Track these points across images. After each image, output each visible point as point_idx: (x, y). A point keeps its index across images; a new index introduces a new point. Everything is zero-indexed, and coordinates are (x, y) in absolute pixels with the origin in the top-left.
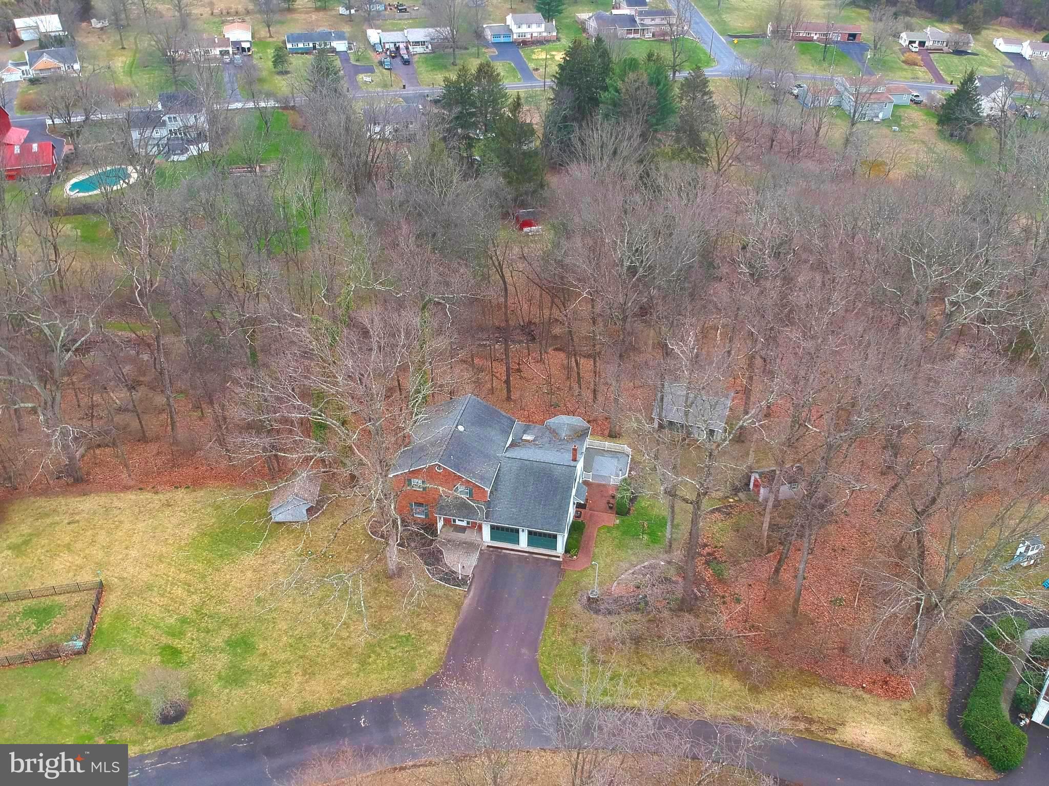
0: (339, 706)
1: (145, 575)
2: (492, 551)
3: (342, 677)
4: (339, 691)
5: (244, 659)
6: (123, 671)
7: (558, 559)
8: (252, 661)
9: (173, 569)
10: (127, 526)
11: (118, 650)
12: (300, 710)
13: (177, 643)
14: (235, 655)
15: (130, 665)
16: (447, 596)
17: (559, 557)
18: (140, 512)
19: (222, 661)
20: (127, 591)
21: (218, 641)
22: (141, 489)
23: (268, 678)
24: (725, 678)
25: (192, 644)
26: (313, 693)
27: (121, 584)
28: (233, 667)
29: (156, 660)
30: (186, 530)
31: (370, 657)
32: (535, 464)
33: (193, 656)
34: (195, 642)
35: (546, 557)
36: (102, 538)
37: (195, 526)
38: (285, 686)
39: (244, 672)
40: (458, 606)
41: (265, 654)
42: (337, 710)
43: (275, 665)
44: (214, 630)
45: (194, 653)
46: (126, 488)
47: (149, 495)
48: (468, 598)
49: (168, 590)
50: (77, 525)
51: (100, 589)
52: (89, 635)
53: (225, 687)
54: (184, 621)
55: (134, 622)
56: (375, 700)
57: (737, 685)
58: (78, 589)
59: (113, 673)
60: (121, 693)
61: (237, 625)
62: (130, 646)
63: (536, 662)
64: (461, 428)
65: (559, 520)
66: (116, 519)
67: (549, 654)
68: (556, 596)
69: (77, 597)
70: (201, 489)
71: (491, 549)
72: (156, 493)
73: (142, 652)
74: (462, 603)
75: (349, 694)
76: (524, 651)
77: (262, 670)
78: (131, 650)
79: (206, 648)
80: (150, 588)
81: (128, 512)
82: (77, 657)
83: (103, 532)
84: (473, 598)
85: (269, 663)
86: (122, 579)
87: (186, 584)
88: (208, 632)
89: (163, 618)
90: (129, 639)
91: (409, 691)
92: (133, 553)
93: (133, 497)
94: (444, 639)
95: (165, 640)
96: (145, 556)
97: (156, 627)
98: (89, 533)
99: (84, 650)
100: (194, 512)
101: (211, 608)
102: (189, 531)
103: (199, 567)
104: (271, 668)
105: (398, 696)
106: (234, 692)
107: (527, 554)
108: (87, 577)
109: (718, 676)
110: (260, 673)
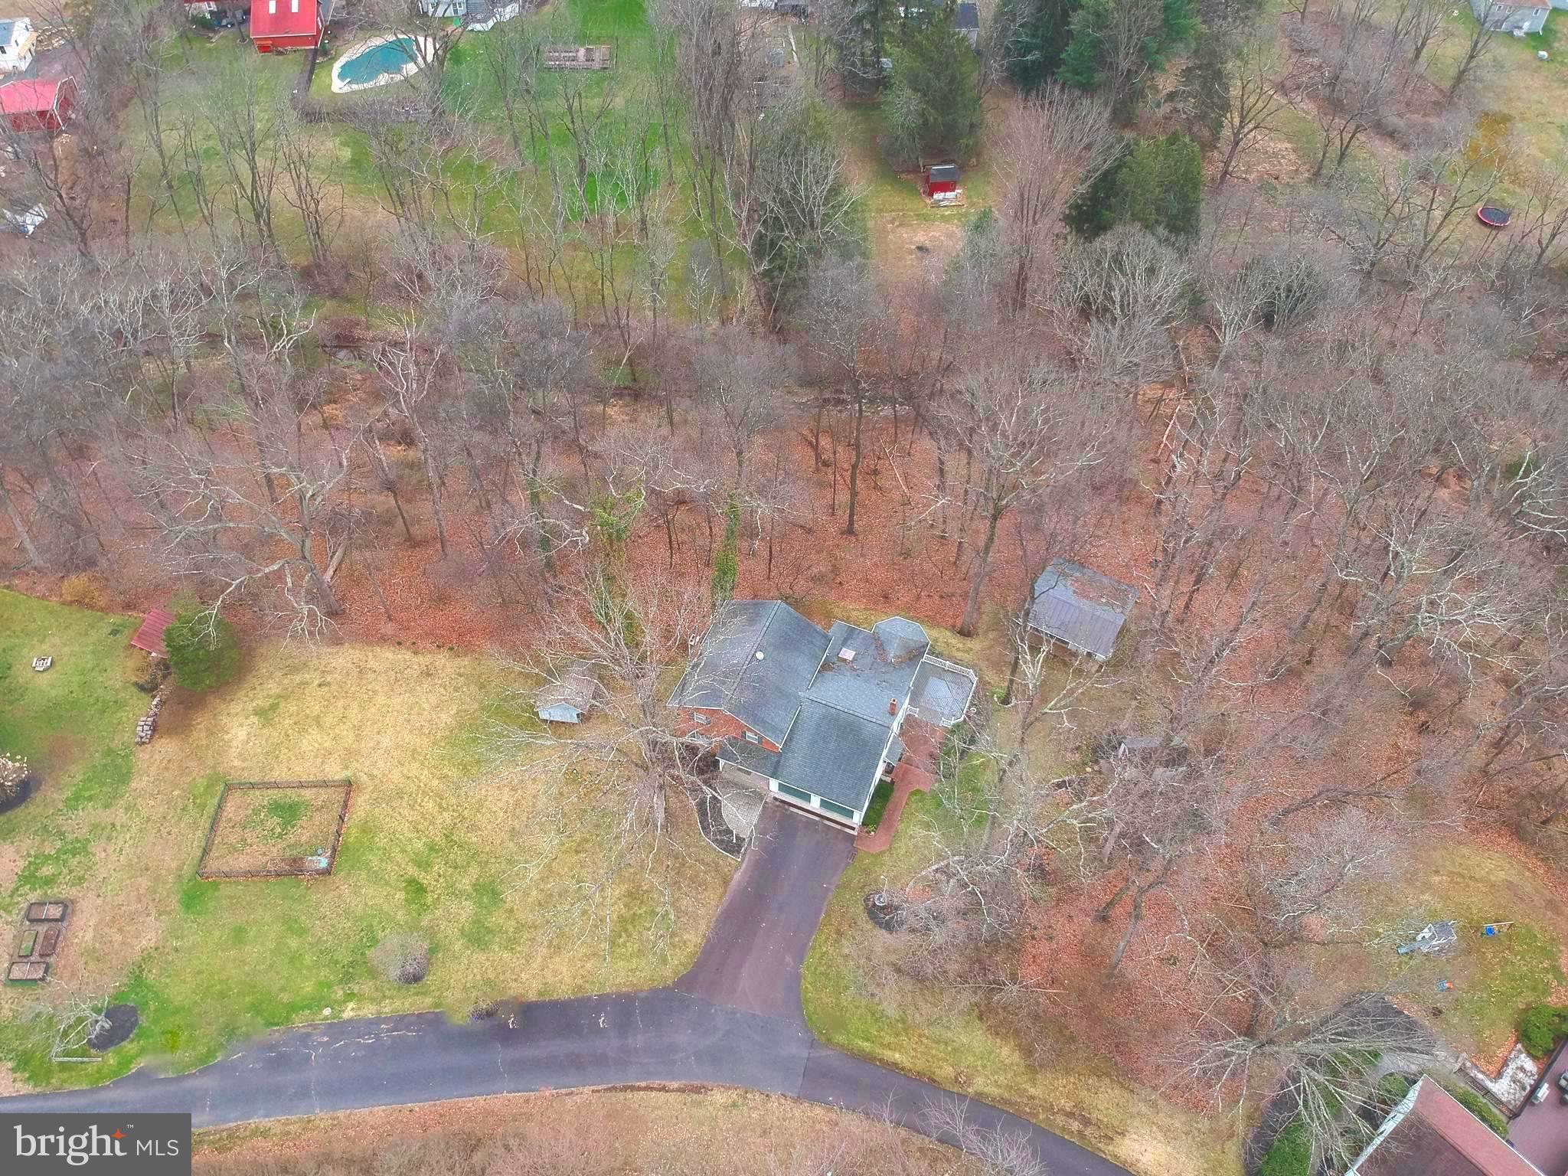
0: (580, 995)
1: (396, 776)
2: (778, 806)
3: (587, 957)
4: (583, 977)
5: (490, 913)
6: (366, 904)
7: (852, 832)
8: (496, 919)
9: (426, 772)
10: (381, 699)
11: (364, 875)
12: (540, 994)
13: (425, 879)
14: (480, 905)
15: (373, 897)
16: (717, 864)
17: (853, 829)
18: (397, 680)
19: (466, 910)
20: (375, 795)
21: (465, 883)
22: (399, 644)
23: (511, 944)
24: (1006, 1045)
25: (437, 881)
26: (555, 973)
27: (370, 783)
28: (477, 921)
29: (400, 896)
30: (444, 716)
31: (620, 937)
32: (843, 715)
33: (438, 898)
34: (441, 880)
35: (839, 827)
36: (354, 712)
37: (455, 711)
38: (529, 958)
39: (490, 931)
40: (726, 883)
41: (511, 911)
42: (577, 1000)
43: (520, 927)
44: (463, 867)
45: (439, 894)
46: (384, 640)
47: (408, 655)
48: (739, 869)
49: (419, 801)
50: (327, 689)
51: (348, 785)
52: (334, 850)
53: (467, 948)
54: (432, 848)
55: (382, 840)
56: (619, 996)
57: (1016, 1057)
58: (325, 784)
59: (357, 906)
60: (362, 934)
61: (486, 863)
62: (375, 872)
63: (798, 977)
64: (760, 655)
65: (858, 794)
66: (370, 687)
67: (815, 969)
68: (838, 887)
69: (324, 794)
70: (466, 655)
71: (778, 803)
72: (416, 653)
73: (387, 883)
74: (732, 878)
75: (593, 983)
76: (788, 959)
77: (506, 932)
78: (377, 879)
79: (453, 892)
80: (400, 794)
81: (382, 678)
82: (321, 878)
83: (355, 705)
84: (745, 872)
85: (514, 923)
86: (372, 777)
87: (437, 795)
88: (456, 868)
89: (410, 839)
90: (374, 860)
91: (654, 991)
92: (386, 741)
93: (390, 655)
94: (703, 927)
95: (412, 871)
96: (397, 747)
97: (403, 851)
98: (340, 703)
99: (327, 872)
100: (456, 689)
101: (460, 835)
102: (446, 718)
103: (454, 773)
104: (517, 930)
105: (642, 995)
106: (475, 956)
107: (817, 819)
108: (335, 771)
109: (998, 1040)
110: (504, 936)
